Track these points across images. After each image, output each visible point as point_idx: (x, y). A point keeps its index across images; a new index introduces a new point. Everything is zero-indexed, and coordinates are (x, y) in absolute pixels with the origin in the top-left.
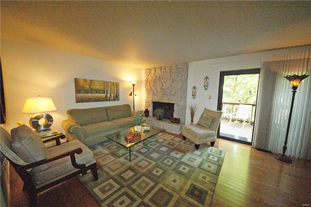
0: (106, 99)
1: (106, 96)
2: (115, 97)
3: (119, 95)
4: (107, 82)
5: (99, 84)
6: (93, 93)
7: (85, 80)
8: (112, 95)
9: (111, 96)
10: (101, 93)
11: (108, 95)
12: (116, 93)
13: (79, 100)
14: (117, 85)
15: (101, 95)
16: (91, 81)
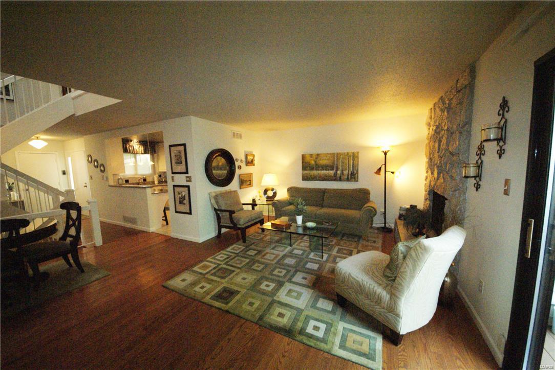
0: (335, 178)
1: (336, 174)
2: (350, 176)
3: (357, 173)
4: (337, 153)
5: (327, 158)
6: (319, 170)
7: (311, 155)
8: (346, 172)
9: (342, 173)
10: (328, 170)
11: (339, 172)
12: (351, 169)
13: (305, 178)
14: (355, 156)
15: (328, 172)
16: (318, 155)
